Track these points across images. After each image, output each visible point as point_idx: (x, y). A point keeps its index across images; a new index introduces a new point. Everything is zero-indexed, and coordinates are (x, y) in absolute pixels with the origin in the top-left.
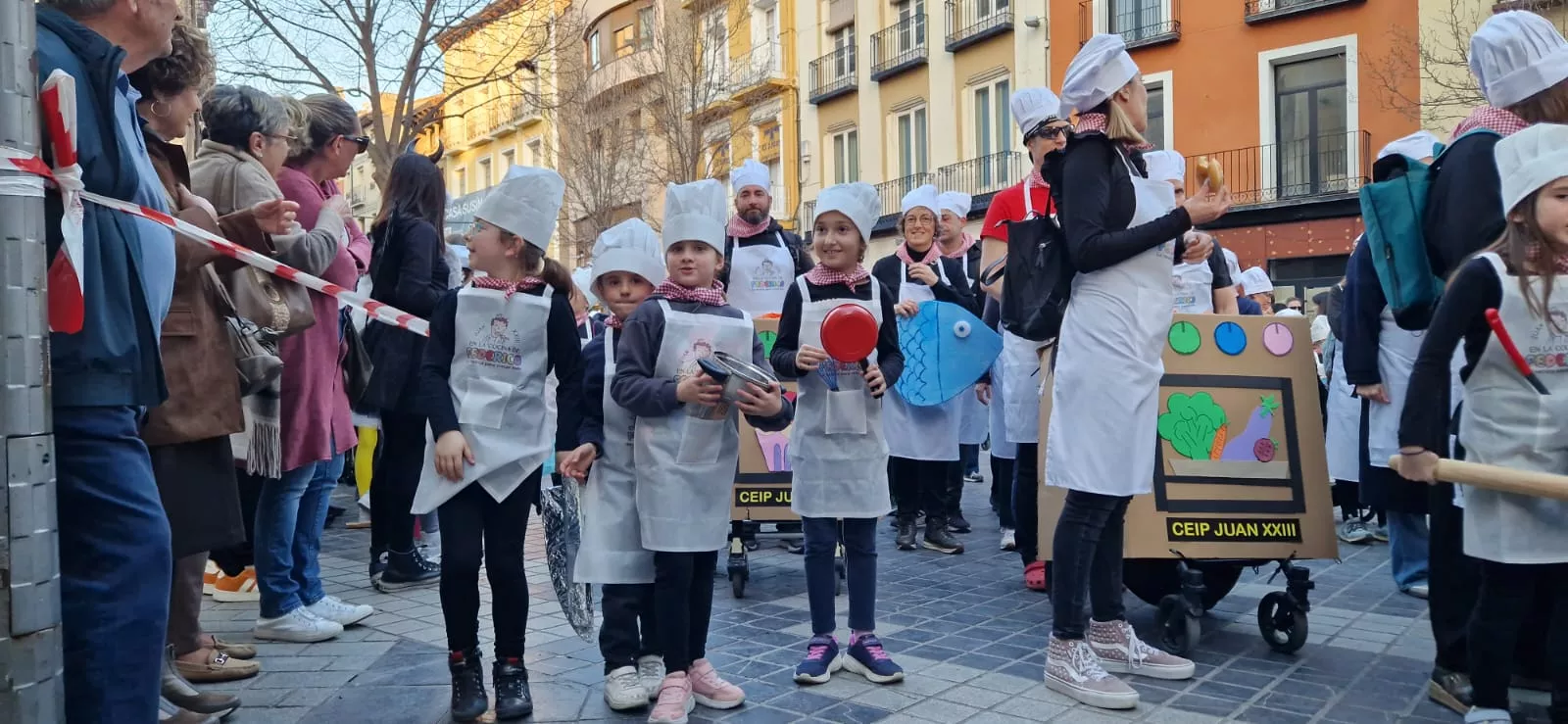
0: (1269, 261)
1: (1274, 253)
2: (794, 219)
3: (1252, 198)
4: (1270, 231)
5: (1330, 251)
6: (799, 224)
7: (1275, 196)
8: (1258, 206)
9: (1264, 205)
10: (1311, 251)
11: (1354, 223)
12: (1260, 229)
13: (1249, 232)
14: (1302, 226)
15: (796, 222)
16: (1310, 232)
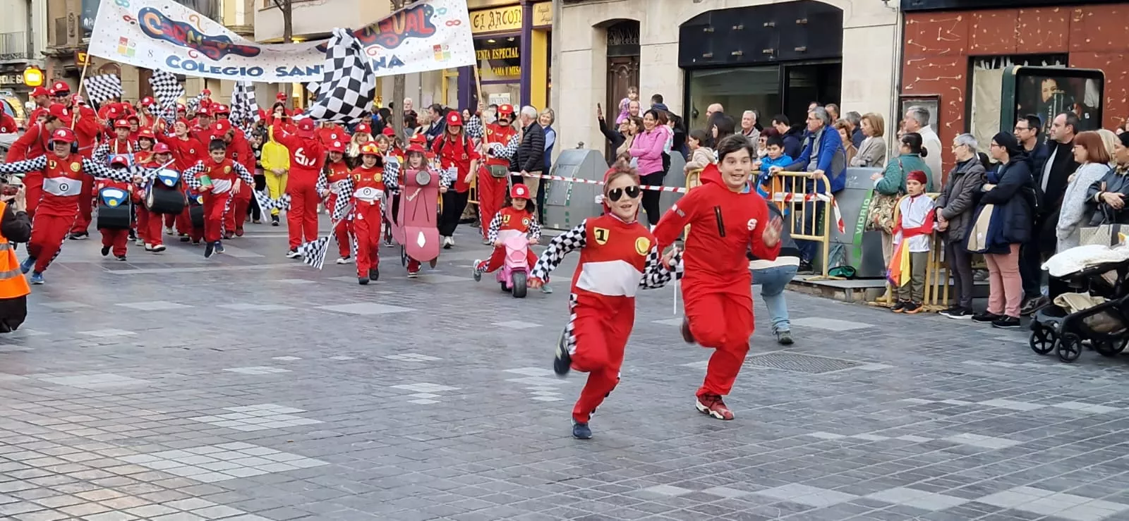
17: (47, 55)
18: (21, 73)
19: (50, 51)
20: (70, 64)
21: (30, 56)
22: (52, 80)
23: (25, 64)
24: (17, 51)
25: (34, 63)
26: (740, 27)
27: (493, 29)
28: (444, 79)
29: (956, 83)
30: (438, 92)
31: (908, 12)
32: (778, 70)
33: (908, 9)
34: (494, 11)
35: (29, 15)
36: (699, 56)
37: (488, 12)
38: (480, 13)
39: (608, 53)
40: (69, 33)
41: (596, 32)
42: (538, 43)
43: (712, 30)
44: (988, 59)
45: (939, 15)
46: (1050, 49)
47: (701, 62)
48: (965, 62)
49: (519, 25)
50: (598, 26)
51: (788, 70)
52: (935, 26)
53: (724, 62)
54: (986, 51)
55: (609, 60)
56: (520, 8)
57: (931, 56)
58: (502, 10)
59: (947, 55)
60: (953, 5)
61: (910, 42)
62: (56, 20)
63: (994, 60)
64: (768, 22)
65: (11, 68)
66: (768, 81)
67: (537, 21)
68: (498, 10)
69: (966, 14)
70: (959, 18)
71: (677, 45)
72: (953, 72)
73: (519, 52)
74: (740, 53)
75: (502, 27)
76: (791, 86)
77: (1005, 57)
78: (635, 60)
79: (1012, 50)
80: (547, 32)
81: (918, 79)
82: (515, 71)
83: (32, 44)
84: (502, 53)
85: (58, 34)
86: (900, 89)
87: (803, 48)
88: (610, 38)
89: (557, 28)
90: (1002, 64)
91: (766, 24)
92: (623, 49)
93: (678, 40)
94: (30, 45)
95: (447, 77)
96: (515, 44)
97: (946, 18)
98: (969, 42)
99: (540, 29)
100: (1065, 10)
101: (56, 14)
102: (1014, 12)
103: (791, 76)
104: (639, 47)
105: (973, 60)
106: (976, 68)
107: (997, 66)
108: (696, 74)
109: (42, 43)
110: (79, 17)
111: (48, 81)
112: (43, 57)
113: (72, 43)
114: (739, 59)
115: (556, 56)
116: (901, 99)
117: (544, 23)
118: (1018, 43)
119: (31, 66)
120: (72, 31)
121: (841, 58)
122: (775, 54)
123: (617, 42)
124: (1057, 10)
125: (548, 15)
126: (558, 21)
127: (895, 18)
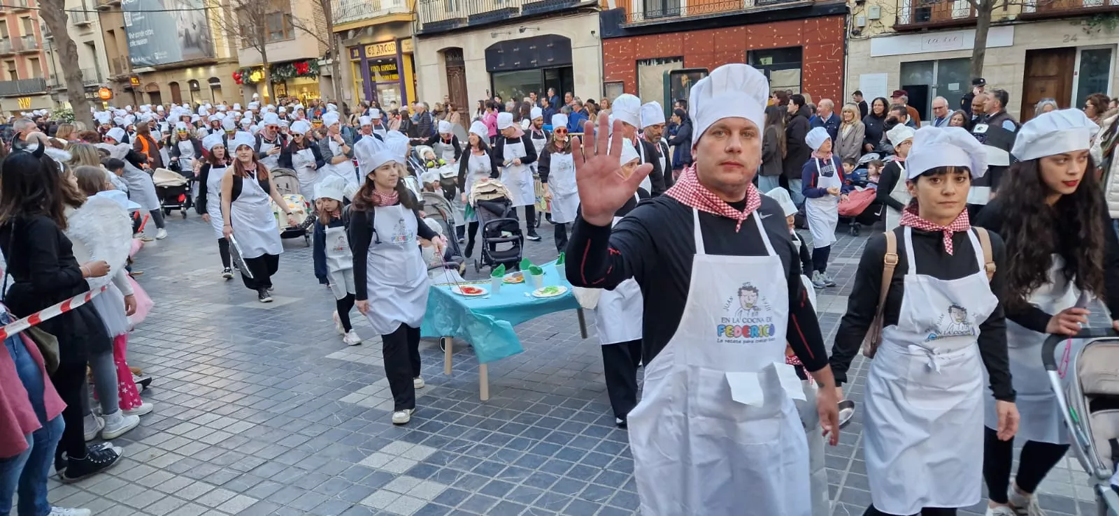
0: (748, 52)
1: (751, 46)
2: (413, 12)
3: (737, 5)
4: (750, 29)
5: (788, 44)
6: (418, 17)
7: (753, 4)
8: (741, 12)
9: (746, 11)
10: (775, 44)
11: (804, 24)
12: (743, 28)
13: (735, 30)
14: (770, 26)
15: (415, 15)
16: (775, 30)
17: (111, 80)
18: (97, 91)
19: (113, 78)
20: (127, 85)
21: (100, 81)
22: (117, 94)
23: (97, 86)
24: (92, 79)
25: (103, 85)
26: (518, 49)
27: (380, 55)
28: (355, 84)
29: (631, 74)
30: (352, 90)
31: (605, 39)
32: (539, 71)
33: (605, 37)
34: (379, 45)
35: (95, 58)
36: (497, 66)
37: (375, 46)
38: (371, 46)
39: (447, 65)
40: (122, 67)
41: (439, 55)
42: (406, 62)
43: (502, 51)
44: (645, 61)
45: (620, 40)
46: (675, 54)
47: (498, 69)
48: (635, 62)
49: (395, 52)
50: (439, 52)
51: (545, 70)
52: (619, 45)
53: (511, 68)
54: (644, 57)
55: (447, 69)
56: (394, 43)
57: (617, 61)
58: (383, 44)
59: (626, 60)
60: (625, 35)
61: (606, 54)
62: (113, 59)
63: (648, 61)
64: (532, 46)
65: (90, 89)
66: (536, 76)
67: (405, 49)
68: (381, 44)
69: (633, 38)
70: (630, 41)
71: (485, 60)
72: (629, 68)
73: (396, 66)
74: (519, 63)
75: (385, 54)
76: (547, 79)
77: (653, 59)
78: (462, 69)
79: (657, 56)
80: (411, 55)
81: (612, 73)
82: (395, 77)
83: (100, 74)
84: (387, 68)
85: (115, 67)
86: (604, 79)
87: (552, 60)
88: (446, 57)
89: (417, 53)
90: (652, 63)
91: (531, 48)
92: (454, 63)
93: (484, 57)
94: (99, 75)
95: (357, 82)
96: (394, 61)
97: (623, 41)
98: (635, 53)
99: (407, 54)
100: (681, 34)
101: (113, 56)
102: (656, 36)
103: (546, 73)
104: (464, 62)
105: (638, 62)
106: (639, 65)
107: (649, 64)
108: (496, 75)
109: (106, 74)
110: (127, 57)
111: (114, 95)
112: (109, 81)
113: (126, 73)
114: (519, 66)
115: (418, 68)
116: (604, 84)
117: (408, 51)
118: (659, 52)
119: (103, 88)
120: (124, 65)
121: (571, 64)
122: (537, 63)
123: (450, 59)
124: (677, 34)
125: (410, 46)
126: (416, 49)
127: (598, 42)
